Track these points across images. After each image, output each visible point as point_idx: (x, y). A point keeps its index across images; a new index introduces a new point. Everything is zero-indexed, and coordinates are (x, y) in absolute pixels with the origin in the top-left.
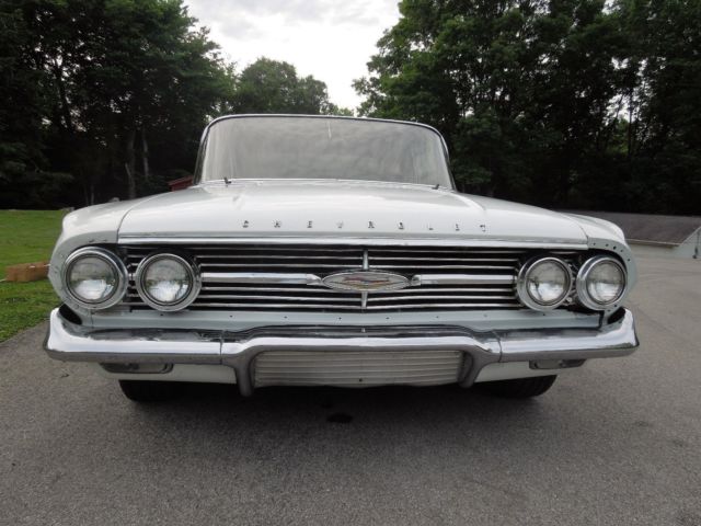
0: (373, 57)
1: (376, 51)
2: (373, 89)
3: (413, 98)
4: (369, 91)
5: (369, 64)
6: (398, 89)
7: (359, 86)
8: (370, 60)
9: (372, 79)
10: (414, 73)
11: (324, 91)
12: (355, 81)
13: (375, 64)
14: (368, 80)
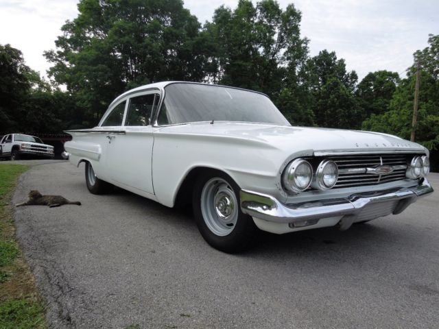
0: (59, 37)
1: (62, 34)
2: (60, 59)
3: (94, 68)
4: (56, 60)
5: (56, 42)
6: (83, 61)
7: (49, 55)
8: (57, 39)
9: (58, 52)
10: (94, 52)
11: (21, 56)
12: (45, 52)
13: (61, 42)
14: (55, 52)
